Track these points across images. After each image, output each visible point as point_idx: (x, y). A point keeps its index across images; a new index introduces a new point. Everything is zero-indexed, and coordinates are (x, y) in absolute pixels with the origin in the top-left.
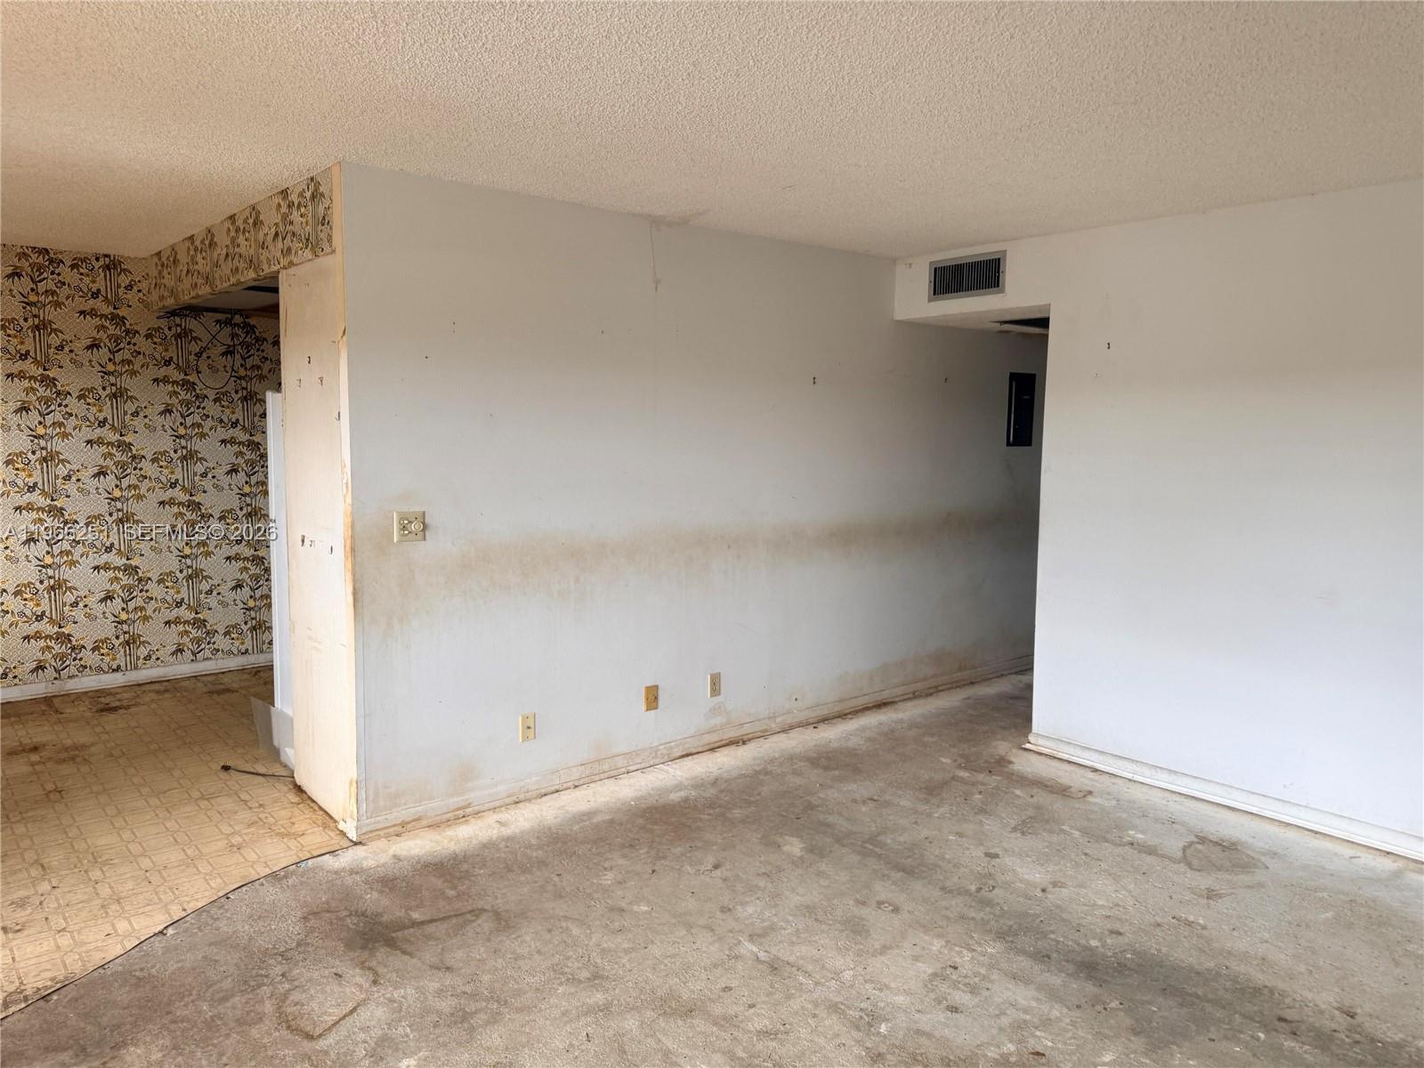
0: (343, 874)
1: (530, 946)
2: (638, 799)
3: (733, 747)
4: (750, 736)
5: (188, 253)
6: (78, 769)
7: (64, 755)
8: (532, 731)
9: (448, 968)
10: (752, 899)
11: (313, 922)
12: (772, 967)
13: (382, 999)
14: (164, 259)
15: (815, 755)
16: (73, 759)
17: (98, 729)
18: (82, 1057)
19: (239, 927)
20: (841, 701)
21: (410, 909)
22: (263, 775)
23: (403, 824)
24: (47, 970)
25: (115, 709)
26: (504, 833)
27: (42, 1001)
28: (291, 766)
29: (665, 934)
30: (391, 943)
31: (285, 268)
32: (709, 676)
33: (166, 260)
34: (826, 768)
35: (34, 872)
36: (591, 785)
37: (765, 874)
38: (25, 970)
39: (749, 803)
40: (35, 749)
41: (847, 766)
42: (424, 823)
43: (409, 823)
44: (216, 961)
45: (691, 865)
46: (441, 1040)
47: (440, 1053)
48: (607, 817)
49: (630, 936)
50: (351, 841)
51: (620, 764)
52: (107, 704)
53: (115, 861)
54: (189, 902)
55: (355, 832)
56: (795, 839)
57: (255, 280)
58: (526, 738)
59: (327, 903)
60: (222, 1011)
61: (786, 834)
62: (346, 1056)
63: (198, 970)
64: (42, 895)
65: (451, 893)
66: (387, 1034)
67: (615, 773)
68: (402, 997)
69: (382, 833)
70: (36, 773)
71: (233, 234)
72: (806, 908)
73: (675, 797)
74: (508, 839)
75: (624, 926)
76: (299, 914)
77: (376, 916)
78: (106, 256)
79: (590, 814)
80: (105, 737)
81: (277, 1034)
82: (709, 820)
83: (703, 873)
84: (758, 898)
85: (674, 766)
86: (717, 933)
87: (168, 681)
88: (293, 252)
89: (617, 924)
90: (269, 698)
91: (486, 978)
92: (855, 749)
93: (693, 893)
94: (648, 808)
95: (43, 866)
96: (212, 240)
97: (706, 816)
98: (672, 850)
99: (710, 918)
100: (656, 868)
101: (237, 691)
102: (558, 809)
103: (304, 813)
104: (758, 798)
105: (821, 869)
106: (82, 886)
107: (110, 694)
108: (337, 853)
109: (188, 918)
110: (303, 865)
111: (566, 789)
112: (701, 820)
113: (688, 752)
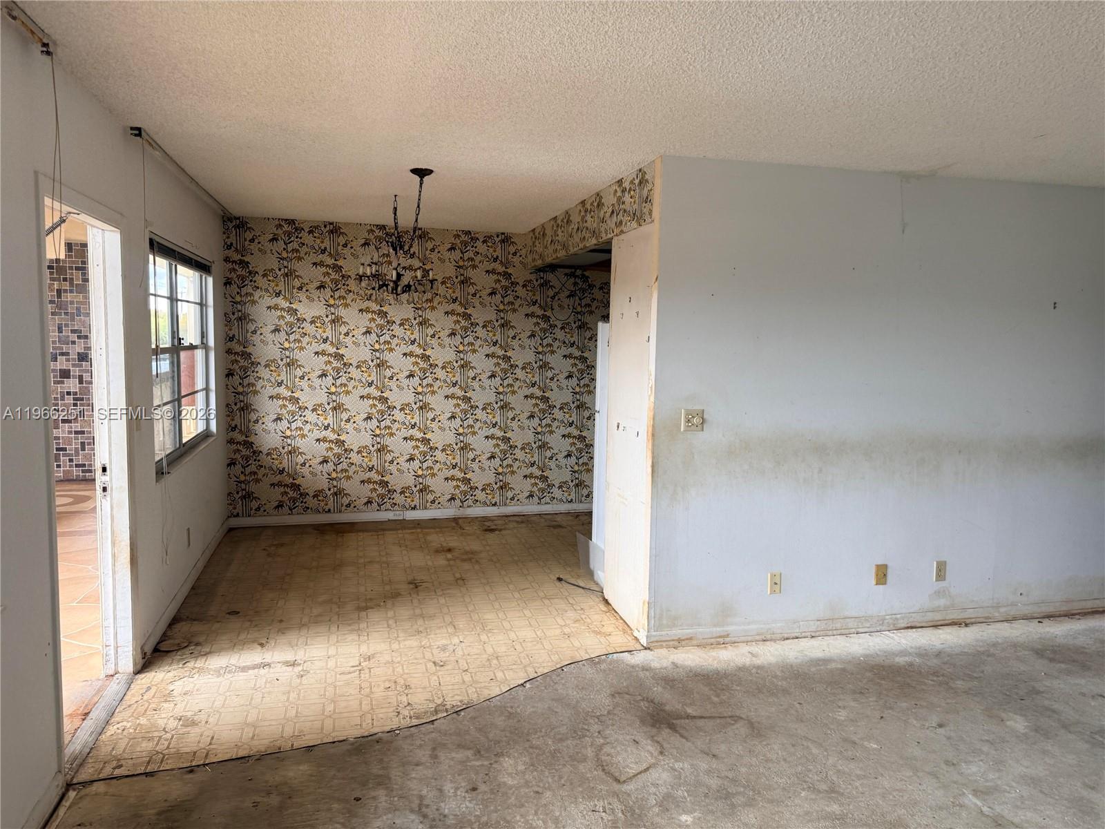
0: (637, 669)
1: (778, 754)
2: (866, 656)
3: (956, 628)
4: (973, 620)
5: (553, 229)
6: (473, 567)
7: (465, 557)
8: (778, 586)
9: (714, 756)
10: (976, 760)
11: (617, 699)
12: (996, 822)
13: (666, 766)
14: (537, 234)
15: (1040, 647)
16: (470, 559)
17: (484, 543)
18: (478, 756)
19: (570, 692)
20: (1068, 601)
21: (686, 705)
22: (583, 588)
23: (679, 640)
24: (457, 695)
25: (492, 530)
26: (755, 663)
27: (455, 714)
28: (602, 585)
29: (893, 771)
30: (672, 727)
31: (617, 235)
32: (935, 563)
33: (538, 234)
34: (1051, 660)
35: (451, 630)
36: (825, 638)
37: (987, 741)
38: (446, 692)
39: (971, 678)
40: (449, 550)
41: (1074, 661)
42: (695, 642)
43: (684, 640)
44: (556, 712)
45: (916, 719)
46: (710, 807)
47: (709, 817)
48: (839, 666)
49: (861, 765)
50: (643, 646)
51: (850, 625)
52: (489, 527)
53: (495, 631)
54: (539, 668)
55: (645, 640)
56: (1018, 717)
57: (595, 245)
58: (773, 592)
59: (627, 687)
60: (561, 748)
61: (1010, 711)
62: (642, 801)
63: (545, 716)
64: (455, 645)
65: (715, 699)
66: (670, 793)
67: (847, 631)
68: (681, 769)
69: (664, 644)
70: (450, 565)
71: (583, 214)
72: (1031, 779)
73: (901, 660)
74: (758, 667)
75: (856, 756)
76: (608, 691)
77: (661, 705)
78: (503, 234)
79: (826, 661)
80: (488, 548)
81: (596, 772)
82: (933, 685)
83: (928, 729)
84: (982, 760)
85: (899, 634)
86: (942, 781)
87: (523, 515)
88: (624, 223)
89: (850, 753)
90: (589, 535)
91: (743, 770)
92: (1084, 648)
93: (918, 743)
94: (876, 665)
95: (455, 627)
96: (569, 218)
97: (930, 682)
98: (898, 703)
99: (935, 767)
100: (884, 716)
101: (565, 528)
102: (799, 652)
103: (610, 620)
104: (982, 675)
105: (1046, 748)
106: (476, 644)
107: (493, 521)
108: (633, 652)
109: (538, 679)
110: (610, 656)
111: (805, 637)
112: (925, 684)
113: (913, 625)
